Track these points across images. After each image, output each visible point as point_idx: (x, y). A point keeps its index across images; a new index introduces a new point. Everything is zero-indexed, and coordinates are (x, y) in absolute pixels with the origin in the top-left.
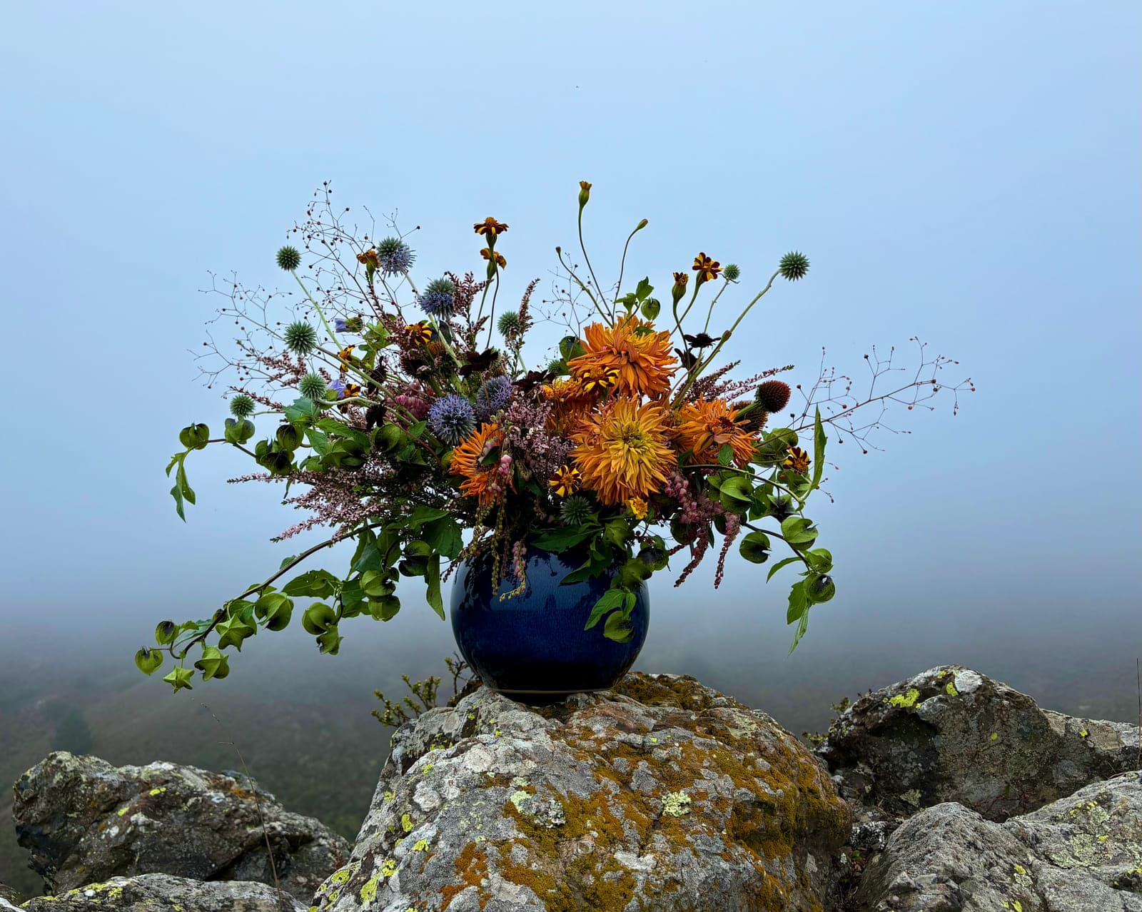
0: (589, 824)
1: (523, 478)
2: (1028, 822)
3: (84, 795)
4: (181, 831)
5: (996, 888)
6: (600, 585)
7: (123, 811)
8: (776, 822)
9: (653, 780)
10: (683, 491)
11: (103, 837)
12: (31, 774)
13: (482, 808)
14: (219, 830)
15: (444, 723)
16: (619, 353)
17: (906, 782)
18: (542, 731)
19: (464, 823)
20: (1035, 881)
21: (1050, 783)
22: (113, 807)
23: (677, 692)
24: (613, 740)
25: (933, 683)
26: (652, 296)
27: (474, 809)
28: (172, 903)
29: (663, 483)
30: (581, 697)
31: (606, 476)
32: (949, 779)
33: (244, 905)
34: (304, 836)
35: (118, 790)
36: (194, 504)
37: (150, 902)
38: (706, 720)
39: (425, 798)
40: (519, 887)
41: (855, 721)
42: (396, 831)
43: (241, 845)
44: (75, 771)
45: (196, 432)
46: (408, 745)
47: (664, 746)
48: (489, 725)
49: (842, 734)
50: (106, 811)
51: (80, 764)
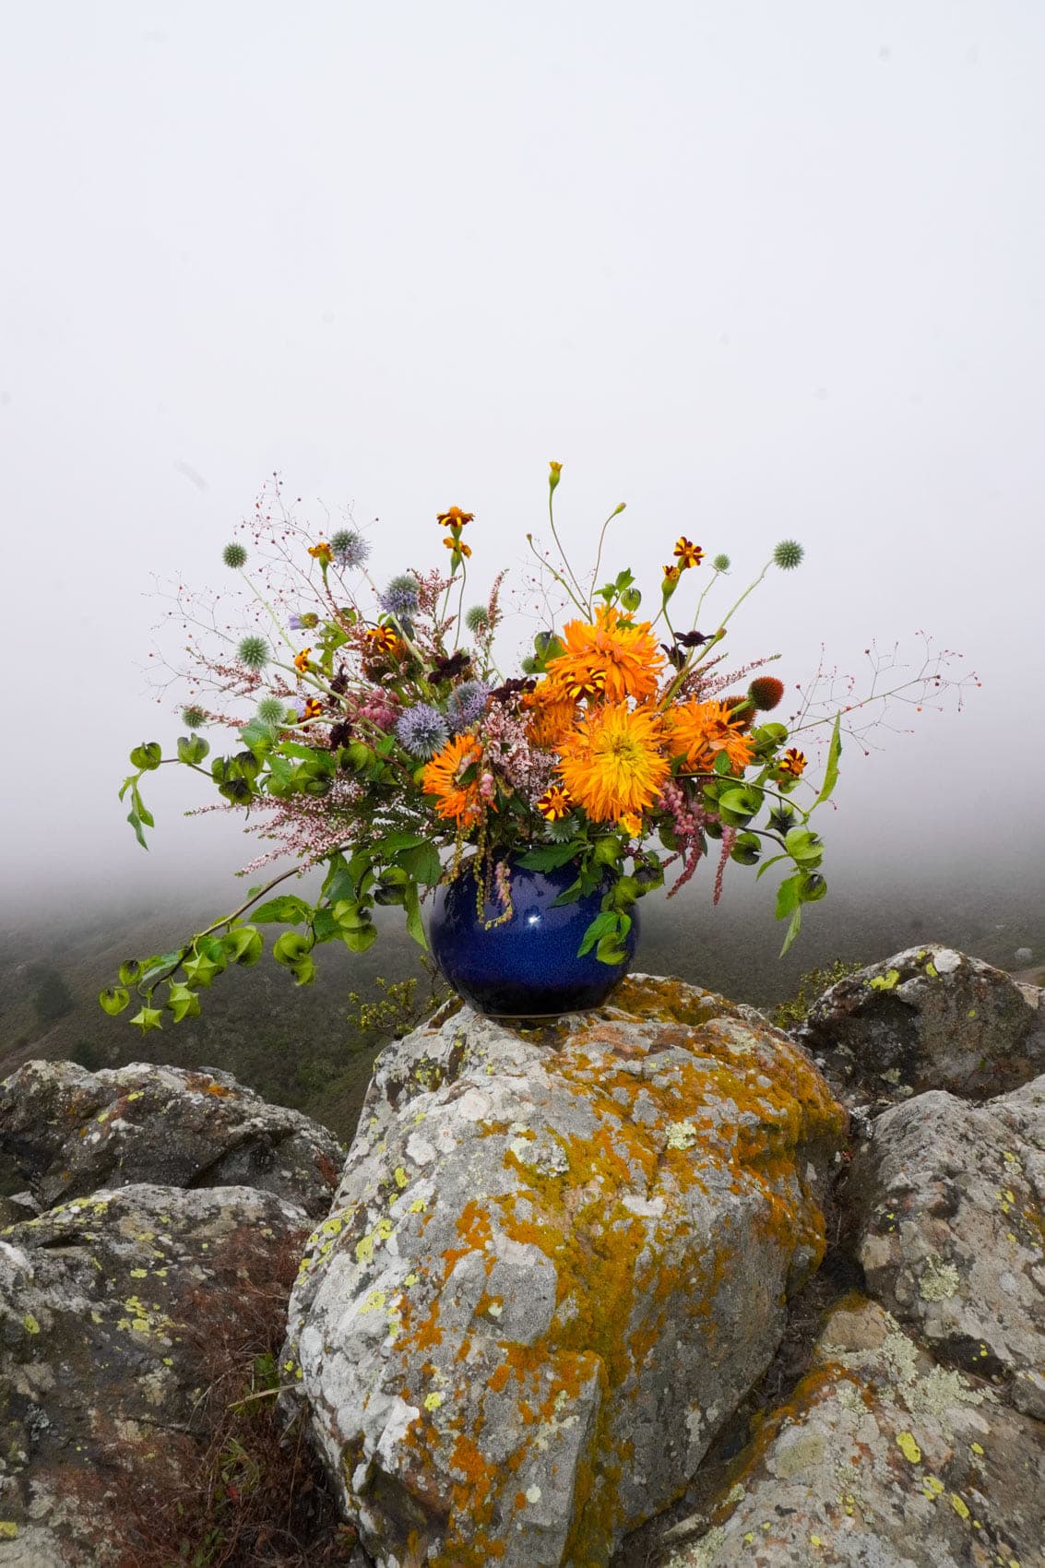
0: (594, 1168)
1: (505, 797)
2: (1011, 1104)
3: (61, 1103)
4: (163, 1134)
5: (990, 1180)
6: (591, 905)
7: (103, 1117)
8: (780, 1142)
9: (655, 1110)
10: (678, 803)
11: (85, 1143)
12: (8, 1084)
13: (480, 1160)
14: (200, 1132)
15: (428, 1047)
16: (602, 652)
17: (886, 1062)
18: (536, 1063)
19: (463, 1180)
20: (1024, 1167)
21: (1024, 1055)
22: (92, 1113)
23: (665, 995)
24: (611, 1069)
25: (913, 963)
26: (633, 586)
27: (472, 1162)
28: (158, 1214)
29: (656, 796)
30: (573, 1019)
31: (598, 792)
32: (928, 1057)
33: (231, 1212)
34: (286, 1129)
35: (96, 1096)
36: (153, 826)
37: (136, 1216)
38: (703, 1037)
39: (420, 1151)
40: (526, 1246)
41: (836, 1003)
42: (390, 1185)
43: (224, 1145)
44: (51, 1080)
45: (147, 753)
46: (392, 1069)
47: (665, 1071)
48: (479, 1056)
49: (822, 1017)
50: (86, 1117)
51: (56, 1073)
